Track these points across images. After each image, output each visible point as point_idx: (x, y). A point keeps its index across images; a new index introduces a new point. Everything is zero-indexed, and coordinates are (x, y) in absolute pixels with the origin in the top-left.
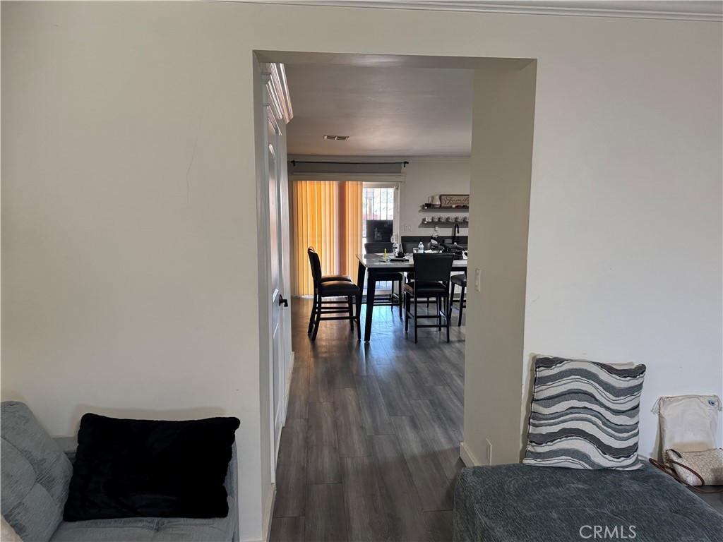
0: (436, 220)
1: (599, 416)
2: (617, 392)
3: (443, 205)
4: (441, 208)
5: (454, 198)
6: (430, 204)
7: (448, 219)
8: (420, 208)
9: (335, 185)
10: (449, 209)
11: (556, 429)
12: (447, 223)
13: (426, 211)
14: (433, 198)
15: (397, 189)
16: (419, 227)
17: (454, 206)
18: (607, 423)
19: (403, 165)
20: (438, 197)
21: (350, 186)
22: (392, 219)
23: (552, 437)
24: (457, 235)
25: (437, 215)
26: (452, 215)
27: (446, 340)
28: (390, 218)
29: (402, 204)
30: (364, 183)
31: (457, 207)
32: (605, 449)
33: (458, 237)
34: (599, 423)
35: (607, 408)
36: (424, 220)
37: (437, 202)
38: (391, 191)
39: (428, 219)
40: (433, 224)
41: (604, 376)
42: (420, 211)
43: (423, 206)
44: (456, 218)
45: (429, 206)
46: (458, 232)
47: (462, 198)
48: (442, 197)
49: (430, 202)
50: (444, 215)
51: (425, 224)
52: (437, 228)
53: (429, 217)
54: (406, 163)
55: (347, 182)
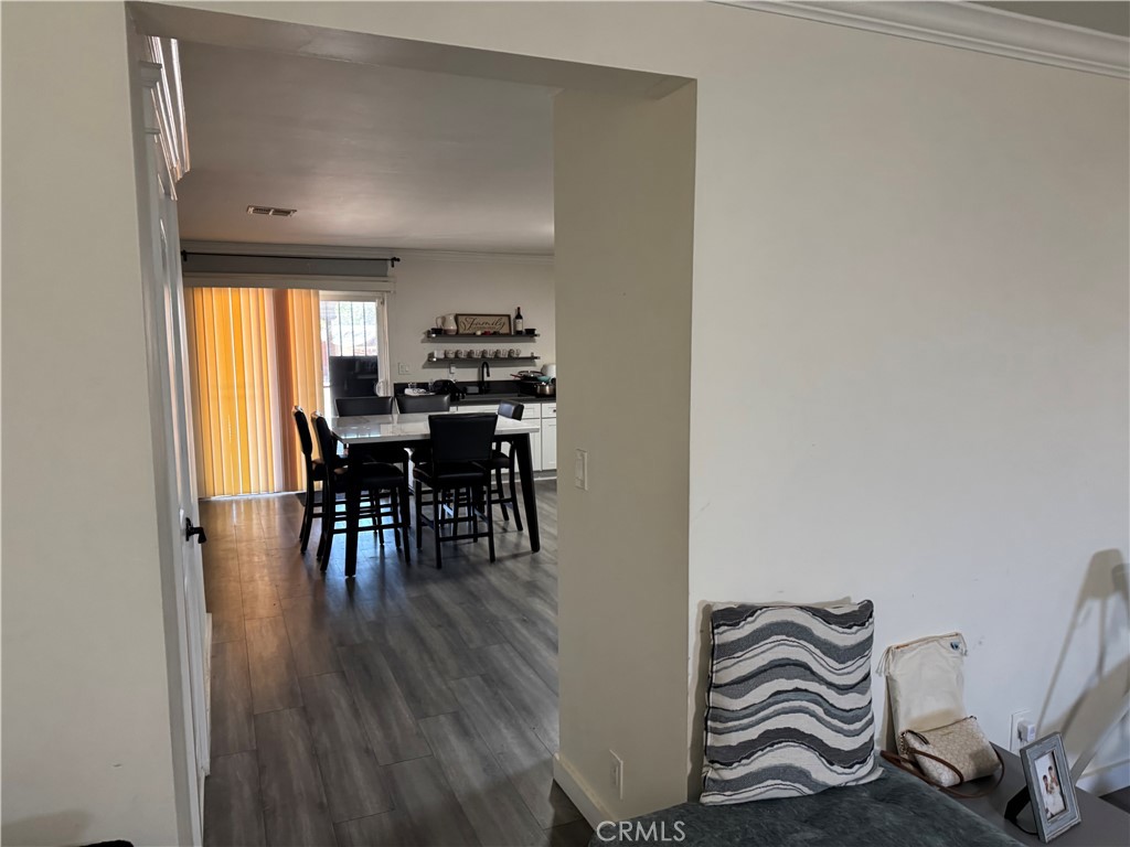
0: (452, 356)
1: (819, 699)
2: (842, 655)
3: (461, 331)
4: (458, 336)
5: (479, 319)
6: (441, 330)
7: (470, 354)
8: (423, 336)
9: (266, 296)
10: (472, 337)
11: (753, 733)
12: (468, 360)
13: (434, 340)
14: (444, 319)
15: (383, 303)
16: (424, 367)
17: (479, 333)
18: (831, 710)
19: (389, 263)
20: (452, 318)
21: (295, 297)
22: (375, 354)
23: (748, 750)
24: (486, 379)
25: (452, 347)
26: (477, 348)
27: (488, 557)
28: (372, 351)
29: (390, 328)
30: (321, 292)
31: (484, 334)
32: (831, 756)
33: (489, 382)
34: (819, 711)
35: (830, 685)
36: (431, 356)
37: (453, 327)
38: (372, 306)
39: (439, 354)
40: (446, 362)
41: (820, 629)
42: (423, 342)
43: (429, 333)
44: (484, 352)
45: (439, 333)
46: (488, 375)
47: (491, 320)
48: (460, 317)
49: (439, 325)
50: (464, 348)
51: (431, 362)
52: (453, 369)
53: (439, 350)
54: (394, 259)
55: (289, 290)
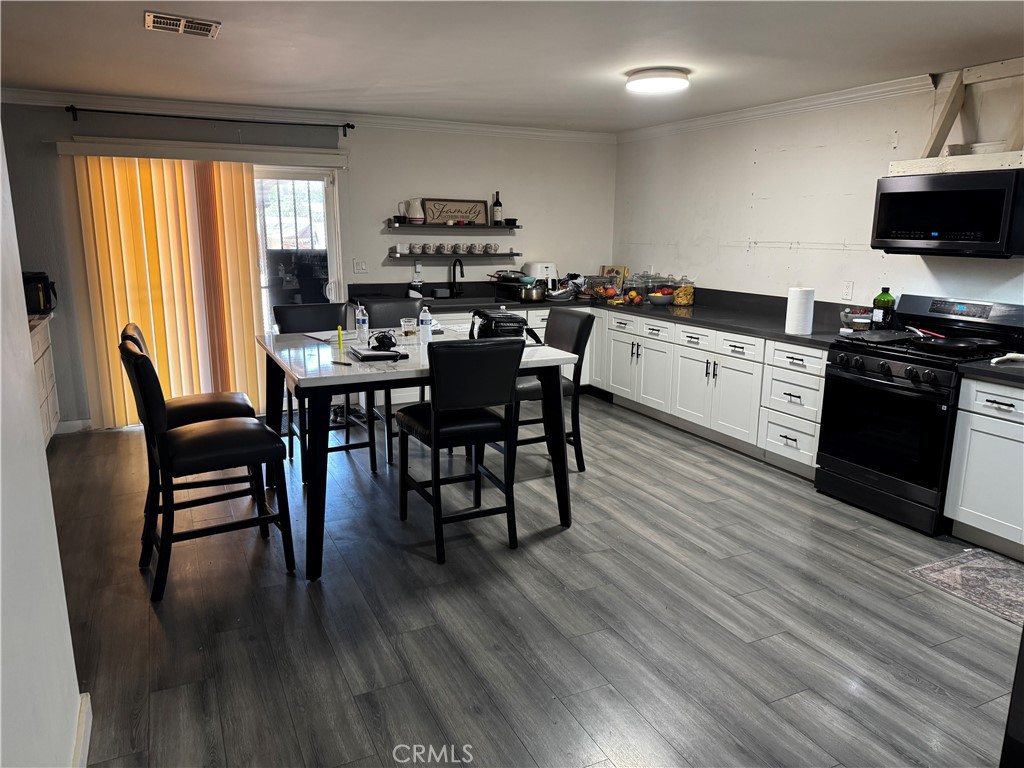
0: (418, 251)
3: (429, 220)
4: (426, 226)
5: (450, 206)
6: (405, 218)
7: (439, 249)
8: (383, 226)
9: (186, 170)
10: (441, 228)
12: (438, 257)
13: (396, 231)
14: (408, 205)
15: (333, 183)
16: (384, 264)
17: (451, 223)
19: (341, 131)
20: (418, 204)
21: (223, 174)
22: (324, 248)
24: (459, 279)
25: (419, 240)
26: (448, 241)
28: (321, 245)
29: (342, 214)
30: (256, 167)
31: (458, 224)
33: (461, 283)
36: (393, 250)
37: (418, 214)
38: (318, 186)
39: (402, 249)
40: (412, 258)
42: (383, 233)
43: (389, 223)
44: (455, 248)
45: (403, 222)
46: (462, 276)
47: (464, 207)
48: (428, 204)
49: (402, 212)
50: (433, 241)
51: (393, 258)
52: (419, 267)
53: (403, 243)
54: (347, 126)
55: (215, 162)
